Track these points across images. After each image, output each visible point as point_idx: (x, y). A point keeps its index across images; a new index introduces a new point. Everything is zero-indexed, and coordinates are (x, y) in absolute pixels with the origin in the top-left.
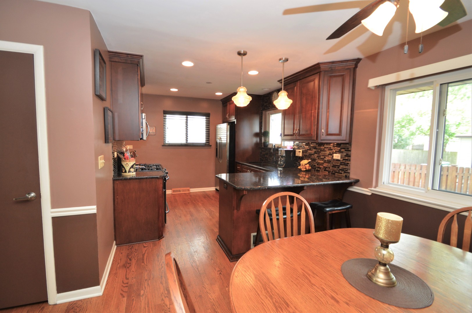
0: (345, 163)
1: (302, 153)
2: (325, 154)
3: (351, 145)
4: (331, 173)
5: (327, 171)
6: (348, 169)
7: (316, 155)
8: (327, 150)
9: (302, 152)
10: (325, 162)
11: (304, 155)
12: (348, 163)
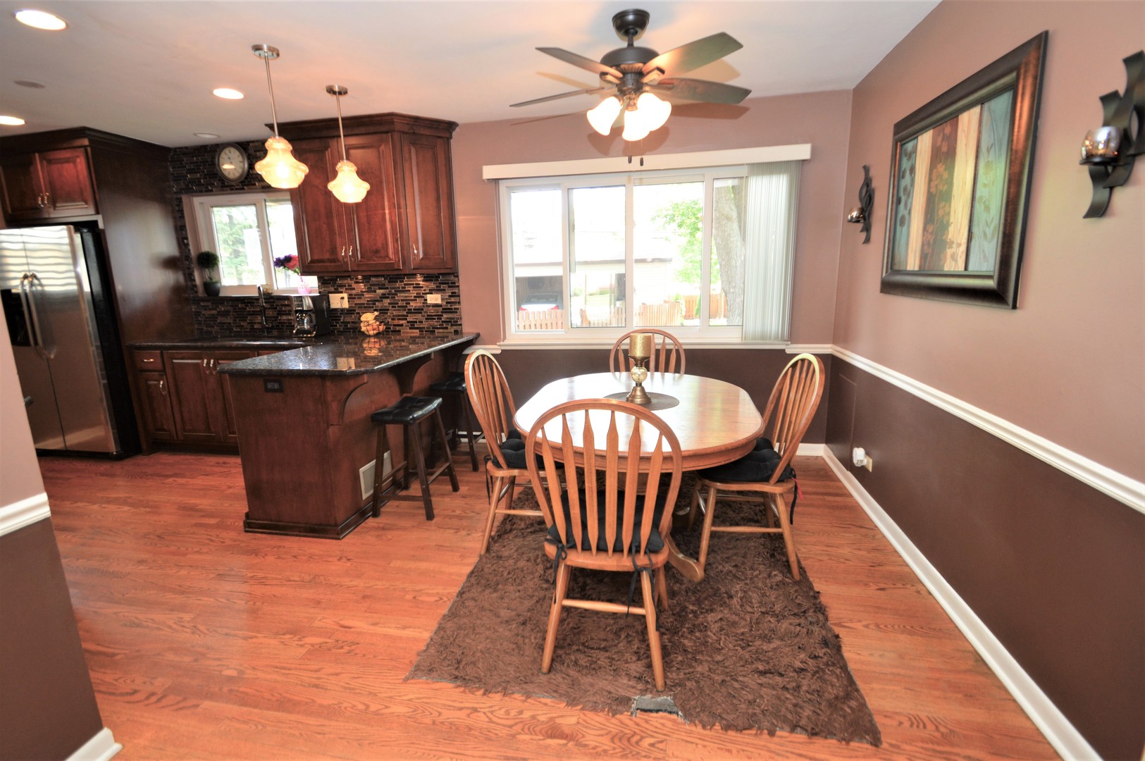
0: (451, 309)
1: (349, 301)
2: (406, 297)
3: (457, 276)
4: (426, 331)
5: (417, 328)
6: (458, 319)
7: (386, 302)
8: (411, 289)
9: (349, 298)
10: (410, 312)
11: (356, 304)
12: (458, 309)
